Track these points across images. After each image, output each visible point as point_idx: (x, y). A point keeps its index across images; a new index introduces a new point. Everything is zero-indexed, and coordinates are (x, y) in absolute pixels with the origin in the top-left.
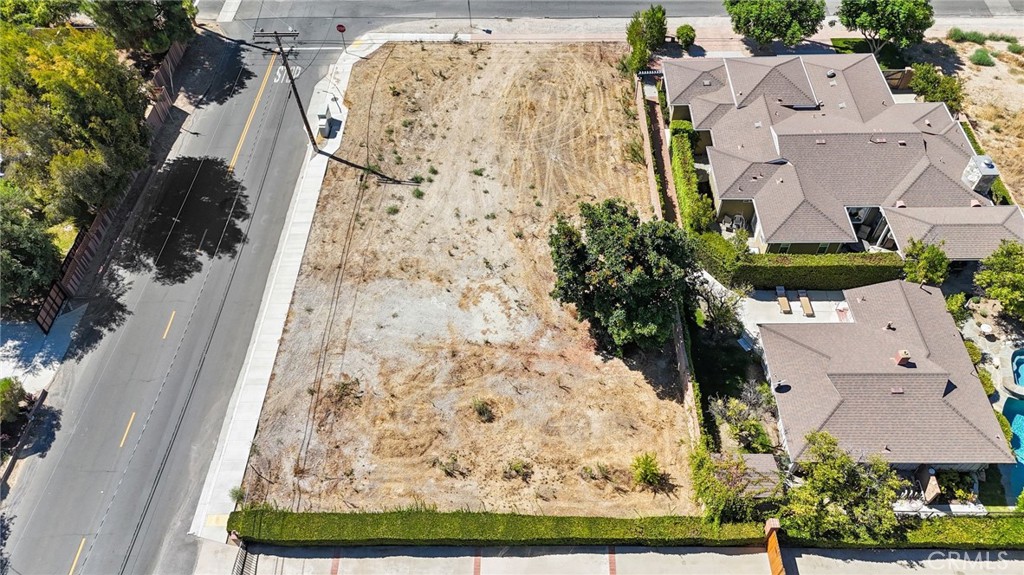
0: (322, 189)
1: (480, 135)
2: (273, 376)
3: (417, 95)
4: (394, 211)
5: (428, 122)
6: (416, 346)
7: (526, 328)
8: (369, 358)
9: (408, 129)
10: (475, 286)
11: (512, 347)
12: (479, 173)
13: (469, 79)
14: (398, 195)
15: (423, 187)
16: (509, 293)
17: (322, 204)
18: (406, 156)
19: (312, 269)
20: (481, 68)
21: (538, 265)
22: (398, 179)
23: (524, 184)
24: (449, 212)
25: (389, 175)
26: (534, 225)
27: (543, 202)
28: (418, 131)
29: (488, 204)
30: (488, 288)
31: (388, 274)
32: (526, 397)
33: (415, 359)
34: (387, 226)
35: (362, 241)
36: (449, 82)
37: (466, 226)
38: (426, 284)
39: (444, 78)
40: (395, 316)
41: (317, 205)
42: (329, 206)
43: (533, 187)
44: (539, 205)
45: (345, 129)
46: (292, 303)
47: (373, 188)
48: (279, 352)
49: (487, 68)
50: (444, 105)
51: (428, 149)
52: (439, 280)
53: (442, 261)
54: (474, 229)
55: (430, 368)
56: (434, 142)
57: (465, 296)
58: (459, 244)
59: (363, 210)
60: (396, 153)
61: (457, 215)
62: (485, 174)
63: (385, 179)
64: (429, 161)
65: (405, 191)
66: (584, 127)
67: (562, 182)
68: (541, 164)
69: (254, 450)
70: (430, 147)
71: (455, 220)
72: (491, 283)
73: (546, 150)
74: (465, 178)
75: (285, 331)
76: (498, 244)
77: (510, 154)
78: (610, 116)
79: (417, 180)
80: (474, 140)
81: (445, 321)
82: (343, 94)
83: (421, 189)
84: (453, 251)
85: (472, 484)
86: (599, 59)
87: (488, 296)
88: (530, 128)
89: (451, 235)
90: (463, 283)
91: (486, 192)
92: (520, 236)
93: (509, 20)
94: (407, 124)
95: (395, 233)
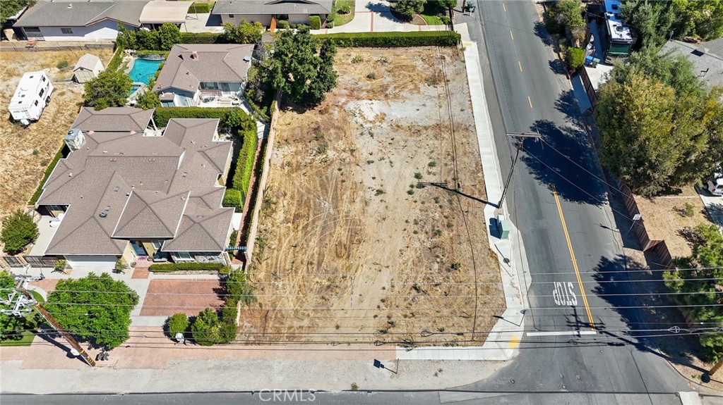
0: (483, 177)
1: (380, 224)
2: (468, 84)
3: (436, 266)
4: (431, 165)
5: (422, 236)
6: (404, 99)
7: (352, 105)
8: (426, 94)
9: (436, 229)
10: (378, 124)
11: (358, 99)
12: (379, 192)
13: (393, 286)
14: (432, 175)
15: (416, 182)
16: (360, 121)
17: (479, 168)
18: (432, 204)
19: (469, 129)
20: (383, 301)
21: (344, 135)
22: (434, 187)
23: (348, 184)
24: (397, 164)
25: (441, 189)
26: (344, 157)
27: (336, 172)
28: (428, 228)
29: (372, 170)
30: (371, 122)
31: (426, 128)
32: (353, 81)
33: (405, 93)
34: (433, 155)
35: (445, 145)
36: (411, 283)
37: (385, 157)
38: (405, 124)
39: (415, 288)
40: (418, 110)
41: (481, 166)
42: (474, 166)
43: (343, 181)
44: (340, 170)
45: (486, 228)
46: (472, 113)
47: (449, 179)
48: (469, 93)
49: (378, 302)
50: (410, 255)
51: (418, 211)
52: (398, 126)
53: (399, 136)
54: (380, 155)
55: (397, 91)
56: (414, 218)
57: (383, 119)
58: (388, 146)
59: (451, 164)
60: (441, 207)
61: (391, 162)
62: (375, 192)
63: (443, 186)
64: (415, 202)
65: (427, 179)
66: (300, 232)
67: (323, 186)
68: (336, 198)
69: (464, 62)
70: (415, 213)
71: (392, 160)
72: (369, 125)
73: (331, 211)
74: (389, 189)
75: (471, 101)
76: (366, 146)
77: (358, 205)
78: (277, 242)
79: (421, 186)
80: (384, 219)
81: (392, 108)
82: (501, 267)
83: (417, 180)
84: (391, 141)
86: (269, 315)
87: (371, 119)
88: (342, 233)
89: (394, 151)
90: (384, 125)
91: (374, 178)
93: (354, 388)
94: (438, 233)
95: (428, 151)
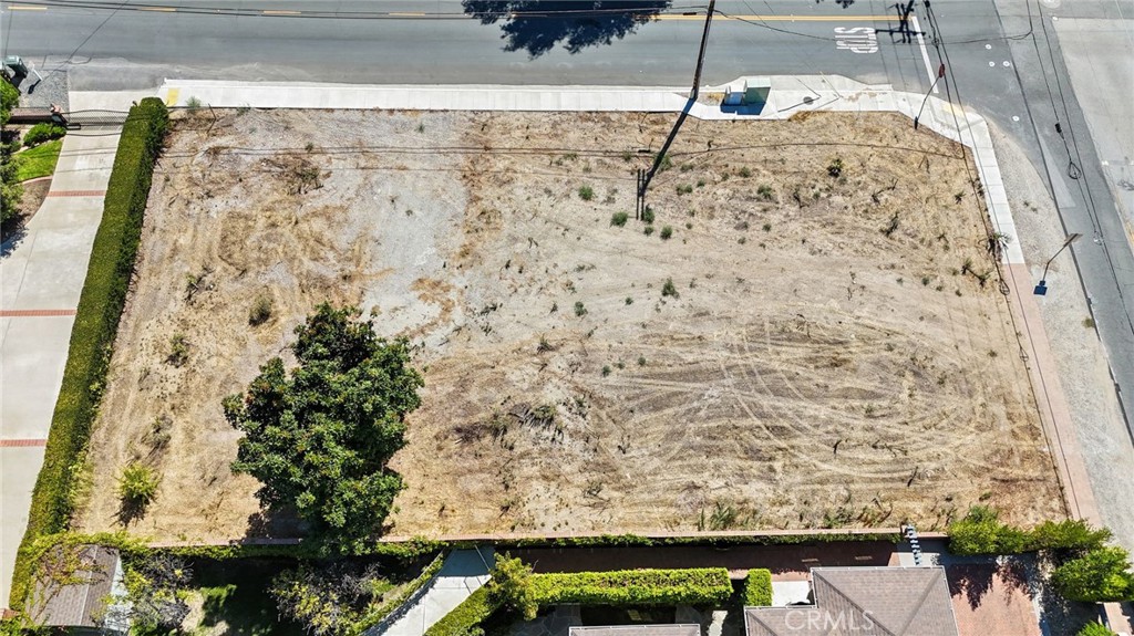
0: (621, 112)
1: (752, 288)
2: (332, 110)
3: (838, 199)
4: (586, 195)
5: (775, 218)
6: (363, 238)
8: (351, 193)
9: (755, 194)
10: (453, 295)
12: (668, 291)
13: (893, 266)
14: (616, 196)
15: (634, 224)
16: (439, 335)
17: (593, 116)
18: (697, 199)
19: (482, 122)
20: (925, 282)
21: (488, 371)
22: (647, 193)
23: (649, 352)
24: (587, 258)
25: (653, 182)
26: (565, 365)
27: (612, 379)
28: (753, 207)
29: (606, 306)
30: (447, 310)
31: (475, 200)
33: (344, 238)
34: (558, 189)
35: (530, 171)
36: (881, 239)
37: (564, 279)
38: (459, 239)
39: (888, 233)
40: (409, 212)
41: (590, 112)
42: (590, 124)
43: (642, 363)
44: (606, 372)
45: (745, 121)
46: (431, 111)
47: (629, 166)
48: (363, 110)
49: (929, 291)
50: (819, 237)
51: (715, 223)
52: (464, 254)
53: (498, 254)
54: (557, 290)
55: (330, 255)
56: (731, 230)
57: (437, 284)
58: (528, 275)
59: (586, 161)
60: (701, 184)
61: (581, 269)
62: (669, 299)
63: (646, 177)
64: (689, 226)
65: (626, 200)
66: (794, 442)
67: (657, 405)
68: (694, 374)
69: (243, 111)
70: (722, 226)
71: (573, 266)
72: (458, 316)
73: (729, 381)
74: (660, 273)
75: (391, 111)
76: (525, 318)
77: (713, 331)
78: (829, 487)
79: (647, 216)
80: (740, 281)
81: (396, 264)
82: (823, 109)
83: (631, 222)
84: (515, 268)
85: (177, 306)
86: (1001, 477)
87: (435, 310)
88: (785, 359)
89: (544, 265)
90: (458, 282)
91: (629, 302)
92: (544, 347)
93: (1090, 323)
94: (765, 193)
95: (545, 200)
